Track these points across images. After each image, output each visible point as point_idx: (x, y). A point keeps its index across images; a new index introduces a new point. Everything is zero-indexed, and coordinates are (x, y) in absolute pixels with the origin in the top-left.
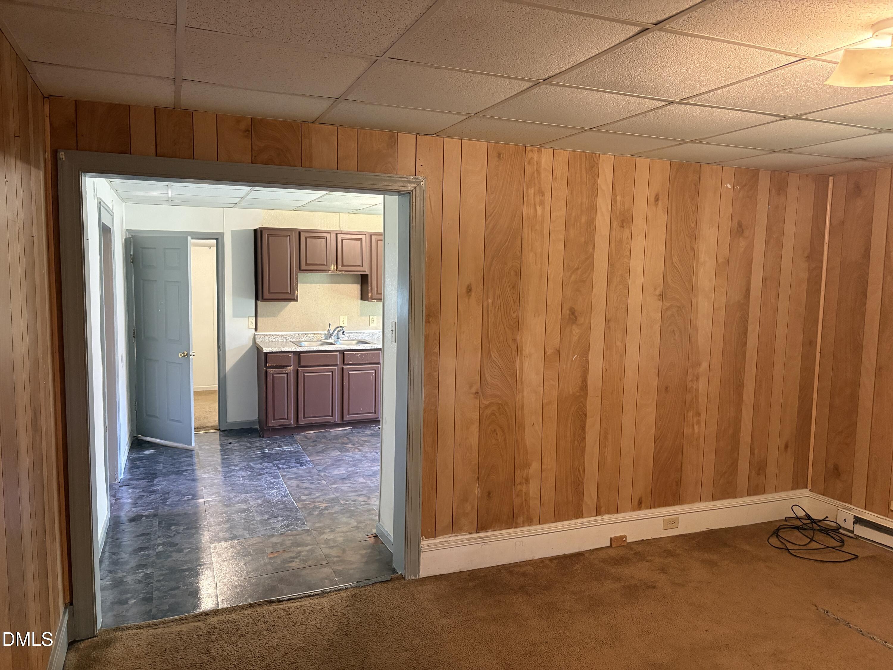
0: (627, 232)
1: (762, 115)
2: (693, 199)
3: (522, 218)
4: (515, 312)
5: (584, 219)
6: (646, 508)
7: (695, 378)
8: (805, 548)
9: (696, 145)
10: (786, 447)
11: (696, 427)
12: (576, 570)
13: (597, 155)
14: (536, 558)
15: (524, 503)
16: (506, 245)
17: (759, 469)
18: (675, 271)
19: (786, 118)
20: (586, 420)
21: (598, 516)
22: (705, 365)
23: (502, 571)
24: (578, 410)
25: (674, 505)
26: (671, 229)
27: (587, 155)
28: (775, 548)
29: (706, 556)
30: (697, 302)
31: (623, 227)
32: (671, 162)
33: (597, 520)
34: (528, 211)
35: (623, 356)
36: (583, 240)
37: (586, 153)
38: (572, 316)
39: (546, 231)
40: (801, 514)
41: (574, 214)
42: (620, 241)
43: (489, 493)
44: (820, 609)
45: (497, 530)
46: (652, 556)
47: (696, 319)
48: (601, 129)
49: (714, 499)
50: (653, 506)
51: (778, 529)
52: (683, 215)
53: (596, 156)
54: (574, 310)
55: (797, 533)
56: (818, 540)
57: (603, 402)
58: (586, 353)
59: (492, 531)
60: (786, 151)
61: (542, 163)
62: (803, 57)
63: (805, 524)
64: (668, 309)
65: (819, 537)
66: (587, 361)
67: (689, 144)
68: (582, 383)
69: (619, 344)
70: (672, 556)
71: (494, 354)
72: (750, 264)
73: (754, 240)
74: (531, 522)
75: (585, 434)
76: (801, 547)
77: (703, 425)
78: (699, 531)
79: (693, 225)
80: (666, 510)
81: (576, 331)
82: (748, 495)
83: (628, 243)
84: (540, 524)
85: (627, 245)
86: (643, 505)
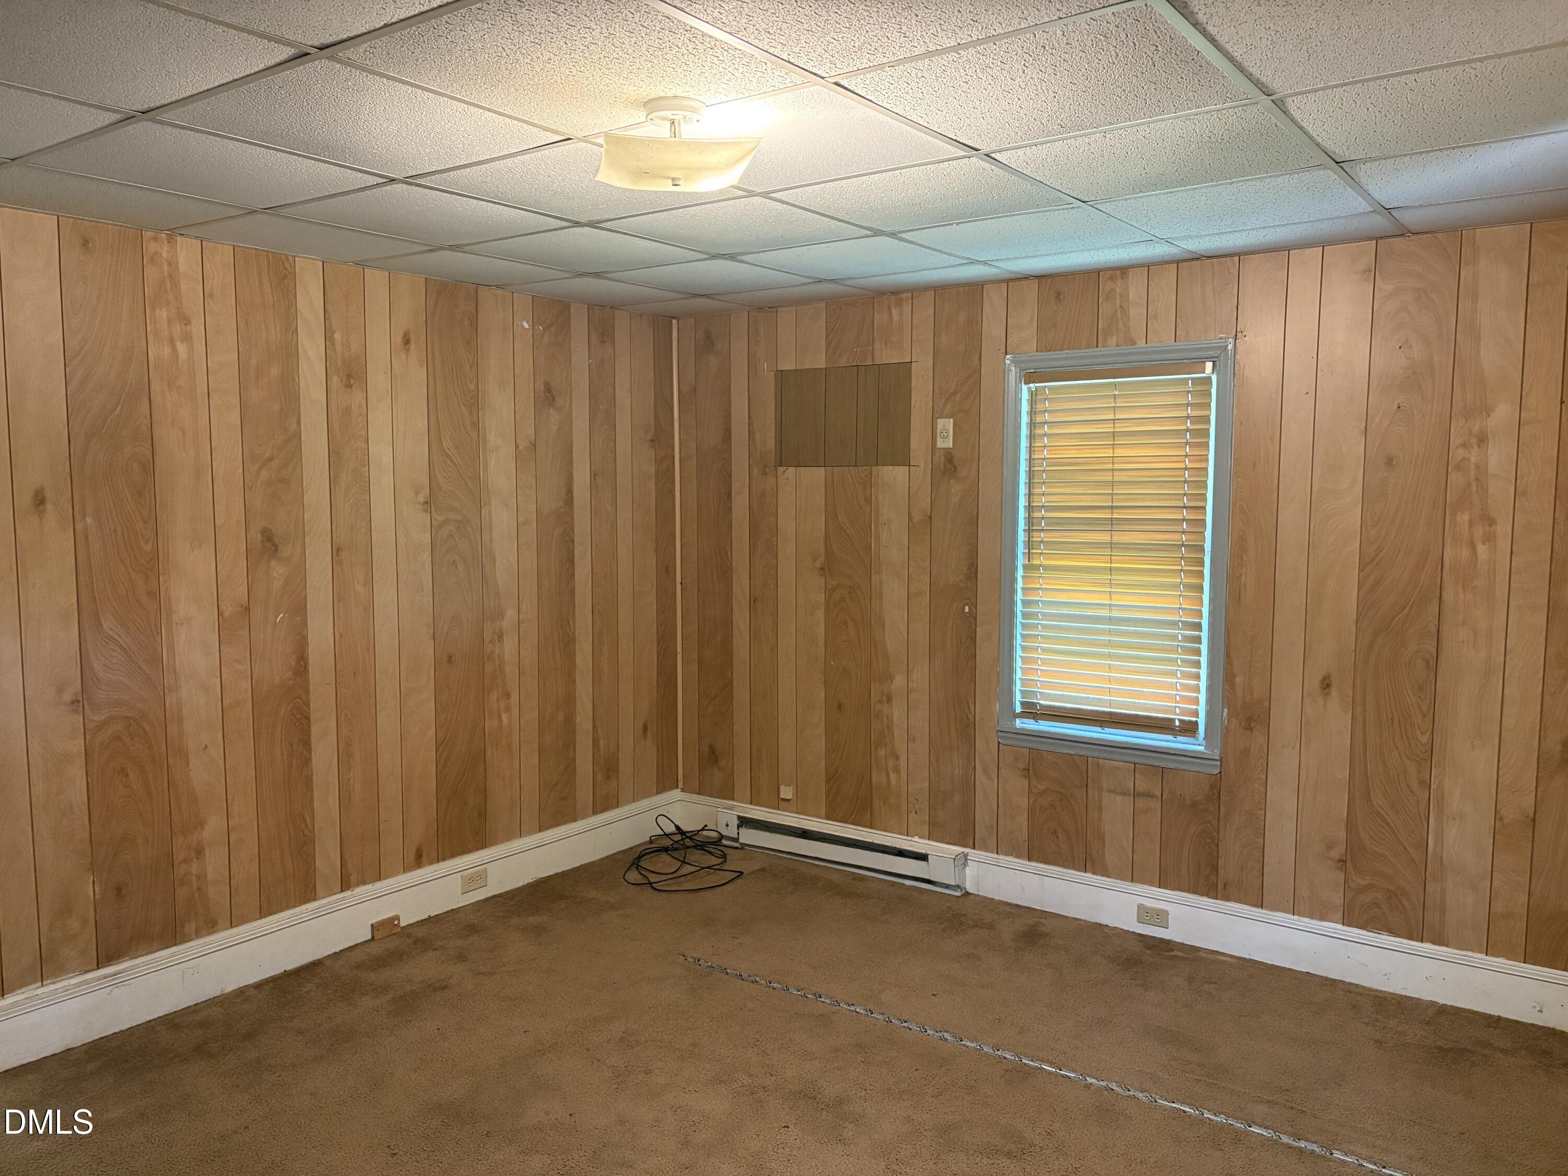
0: (357, 397)
1: (542, 217)
2: (468, 343)
3: (146, 362)
4: (148, 540)
5: (275, 371)
6: (431, 863)
7: (496, 637)
8: (675, 875)
9: (456, 253)
10: (645, 729)
11: (504, 717)
12: (307, 992)
13: (290, 257)
14: (229, 989)
15: (196, 894)
16: (116, 413)
17: (608, 770)
18: (449, 462)
19: (577, 224)
20: (309, 727)
21: (345, 891)
22: (511, 614)
23: (158, 1029)
24: (294, 712)
25: (477, 849)
26: (436, 393)
27: (271, 257)
28: (634, 886)
29: (533, 920)
30: (490, 513)
31: (350, 386)
32: (426, 279)
33: (344, 899)
34: (158, 352)
35: (368, 610)
36: (276, 407)
37: (267, 252)
38: (268, 545)
39: (202, 389)
40: (670, 829)
41: (254, 362)
42: (347, 411)
43: (119, 890)
44: (689, 959)
45: (142, 955)
46: (444, 939)
47: (491, 540)
48: (284, 211)
49: (541, 829)
50: (441, 857)
51: (640, 857)
52: (454, 370)
53: (288, 259)
54: (272, 533)
55: (665, 857)
56: (694, 861)
57: (338, 694)
58: (299, 609)
59: (132, 959)
60: (597, 275)
61: (180, 265)
62: (568, 137)
63: (677, 842)
64: (440, 526)
65: (695, 856)
66: (304, 623)
67: (446, 252)
68: (298, 662)
69: (360, 589)
70: (477, 932)
71: (108, 623)
72: (569, 450)
73: (572, 413)
74: (213, 927)
75: (310, 753)
76: (670, 876)
77: (515, 712)
78: (520, 885)
79: (472, 387)
80: (467, 860)
81: (278, 571)
82: (595, 812)
83: (361, 414)
84: (232, 926)
85: (360, 419)
86: (424, 859)
